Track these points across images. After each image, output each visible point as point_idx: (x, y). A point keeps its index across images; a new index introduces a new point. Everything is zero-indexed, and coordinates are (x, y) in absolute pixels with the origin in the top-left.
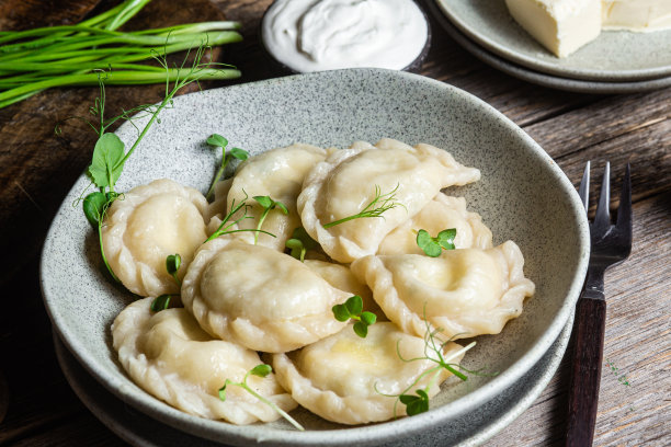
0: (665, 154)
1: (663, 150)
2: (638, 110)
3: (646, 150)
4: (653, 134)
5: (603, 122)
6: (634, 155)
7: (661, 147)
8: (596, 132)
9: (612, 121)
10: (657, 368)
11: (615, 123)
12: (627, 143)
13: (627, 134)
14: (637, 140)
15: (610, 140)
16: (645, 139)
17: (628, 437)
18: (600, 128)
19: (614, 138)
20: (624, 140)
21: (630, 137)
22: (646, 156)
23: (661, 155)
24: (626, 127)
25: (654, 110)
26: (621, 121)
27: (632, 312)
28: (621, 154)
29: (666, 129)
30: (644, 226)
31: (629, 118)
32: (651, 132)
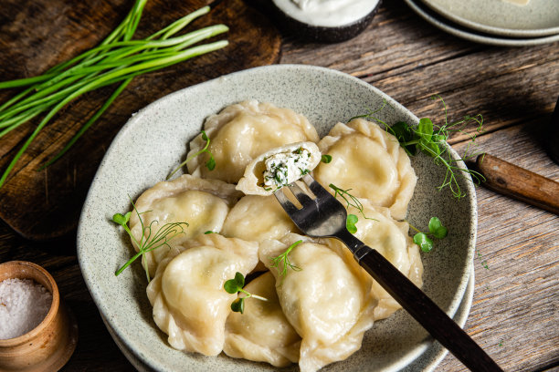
0: (533, 91)
1: (532, 88)
2: (519, 57)
3: (520, 88)
4: (527, 76)
5: (494, 63)
6: (512, 91)
7: (531, 86)
8: (489, 70)
9: (500, 63)
10: (509, 258)
11: (501, 66)
12: (508, 81)
13: (509, 74)
14: (515, 79)
15: (497, 78)
16: (521, 79)
17: (482, 310)
18: (492, 68)
19: (500, 76)
20: (507, 78)
21: (511, 77)
22: (520, 92)
23: (531, 92)
24: (509, 68)
25: (530, 58)
26: (506, 64)
27: (497, 212)
28: (503, 88)
29: (536, 73)
30: (513, 146)
31: (513, 62)
32: (525, 74)
